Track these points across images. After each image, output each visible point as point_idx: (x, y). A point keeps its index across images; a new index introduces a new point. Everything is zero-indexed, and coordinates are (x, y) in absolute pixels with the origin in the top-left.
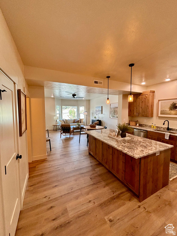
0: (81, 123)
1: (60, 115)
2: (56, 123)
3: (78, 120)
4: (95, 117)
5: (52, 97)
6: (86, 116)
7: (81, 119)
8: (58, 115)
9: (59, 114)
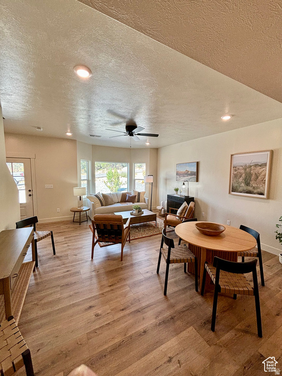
0: (138, 201)
1: (91, 183)
2: (79, 204)
3: (133, 194)
4: (177, 190)
5: (69, 134)
6: (149, 186)
7: (139, 194)
8: (84, 184)
9: (88, 181)
